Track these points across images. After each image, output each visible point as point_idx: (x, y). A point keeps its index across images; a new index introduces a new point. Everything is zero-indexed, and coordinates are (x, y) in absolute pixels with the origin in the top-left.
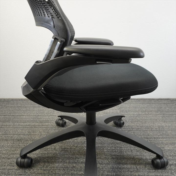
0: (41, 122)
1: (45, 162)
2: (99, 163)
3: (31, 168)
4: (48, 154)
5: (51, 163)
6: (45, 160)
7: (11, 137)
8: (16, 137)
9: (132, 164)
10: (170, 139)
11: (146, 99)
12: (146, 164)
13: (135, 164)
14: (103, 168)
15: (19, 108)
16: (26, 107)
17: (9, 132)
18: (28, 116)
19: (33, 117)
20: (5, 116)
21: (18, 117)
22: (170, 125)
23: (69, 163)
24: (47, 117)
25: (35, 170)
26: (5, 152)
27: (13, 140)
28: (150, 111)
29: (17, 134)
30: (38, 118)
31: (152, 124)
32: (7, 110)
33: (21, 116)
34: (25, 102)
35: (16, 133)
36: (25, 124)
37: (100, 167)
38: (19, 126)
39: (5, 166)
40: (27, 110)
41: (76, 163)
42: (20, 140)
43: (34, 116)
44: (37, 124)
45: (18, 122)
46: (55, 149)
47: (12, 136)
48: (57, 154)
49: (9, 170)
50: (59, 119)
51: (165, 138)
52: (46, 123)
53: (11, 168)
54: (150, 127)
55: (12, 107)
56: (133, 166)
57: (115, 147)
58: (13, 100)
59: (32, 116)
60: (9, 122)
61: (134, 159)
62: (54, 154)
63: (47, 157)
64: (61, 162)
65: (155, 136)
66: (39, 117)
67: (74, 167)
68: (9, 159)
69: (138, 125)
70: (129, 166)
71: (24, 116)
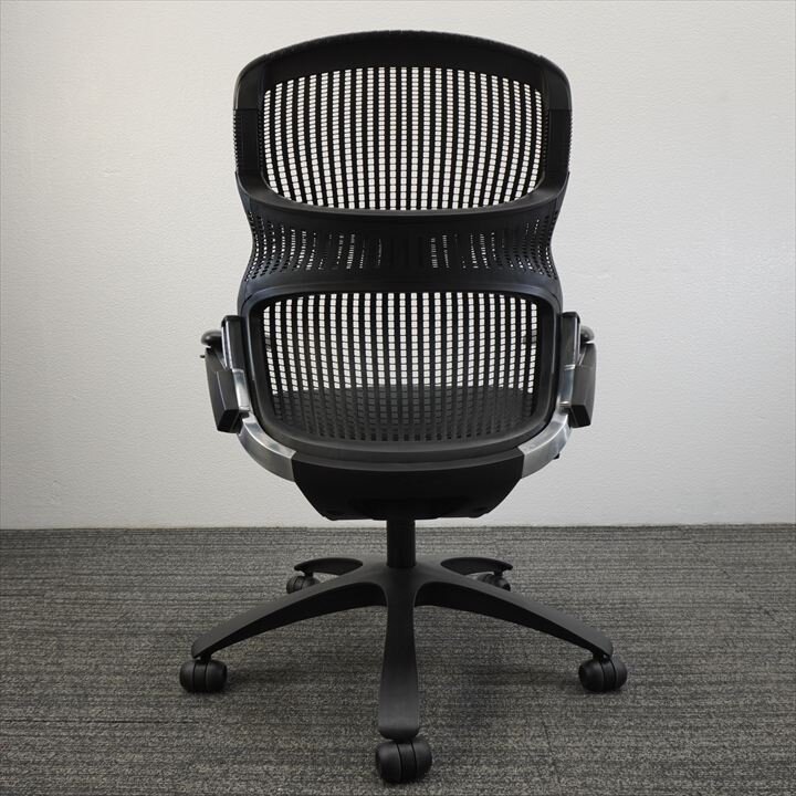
0: (236, 591)
1: (262, 681)
2: (426, 683)
3: (224, 694)
4: (269, 663)
5: (283, 683)
6: (263, 676)
7: (147, 627)
8: (161, 627)
9: (523, 683)
10: (651, 629)
11: (597, 527)
12: (564, 683)
13: (531, 682)
14: (436, 693)
15: (154, 555)
16: (178, 552)
17: (137, 615)
18: (189, 575)
19: (209, 578)
20: (112, 575)
21: (159, 578)
22: (659, 595)
23: (336, 682)
24: (257, 578)
25: (236, 698)
26: (136, 661)
27: (156, 634)
28: (603, 561)
29: (163, 621)
30: (225, 582)
31: (604, 594)
32: (114, 560)
33: (166, 575)
34: (174, 537)
35: (162, 618)
36: (187, 596)
37: (429, 691)
38: (165, 602)
39: (144, 689)
40: (184, 561)
41: (355, 682)
42: (178, 633)
43: (210, 575)
44: (225, 596)
45: (159, 592)
46: (290, 652)
47: (148, 624)
48: (298, 664)
49: (157, 697)
50: (300, 577)
51: (635, 626)
52: (254, 594)
53: (163, 693)
54: (595, 600)
55: (129, 551)
56: (524, 687)
57: (476, 649)
58: (127, 531)
59: (203, 575)
60: (132, 592)
61: (529, 672)
62: (288, 664)
63: (268, 671)
64: (312, 680)
65: (605, 623)
66: (227, 578)
67: (349, 690)
68: (152, 675)
69: (556, 595)
70: (513, 688)
71: (176, 575)
